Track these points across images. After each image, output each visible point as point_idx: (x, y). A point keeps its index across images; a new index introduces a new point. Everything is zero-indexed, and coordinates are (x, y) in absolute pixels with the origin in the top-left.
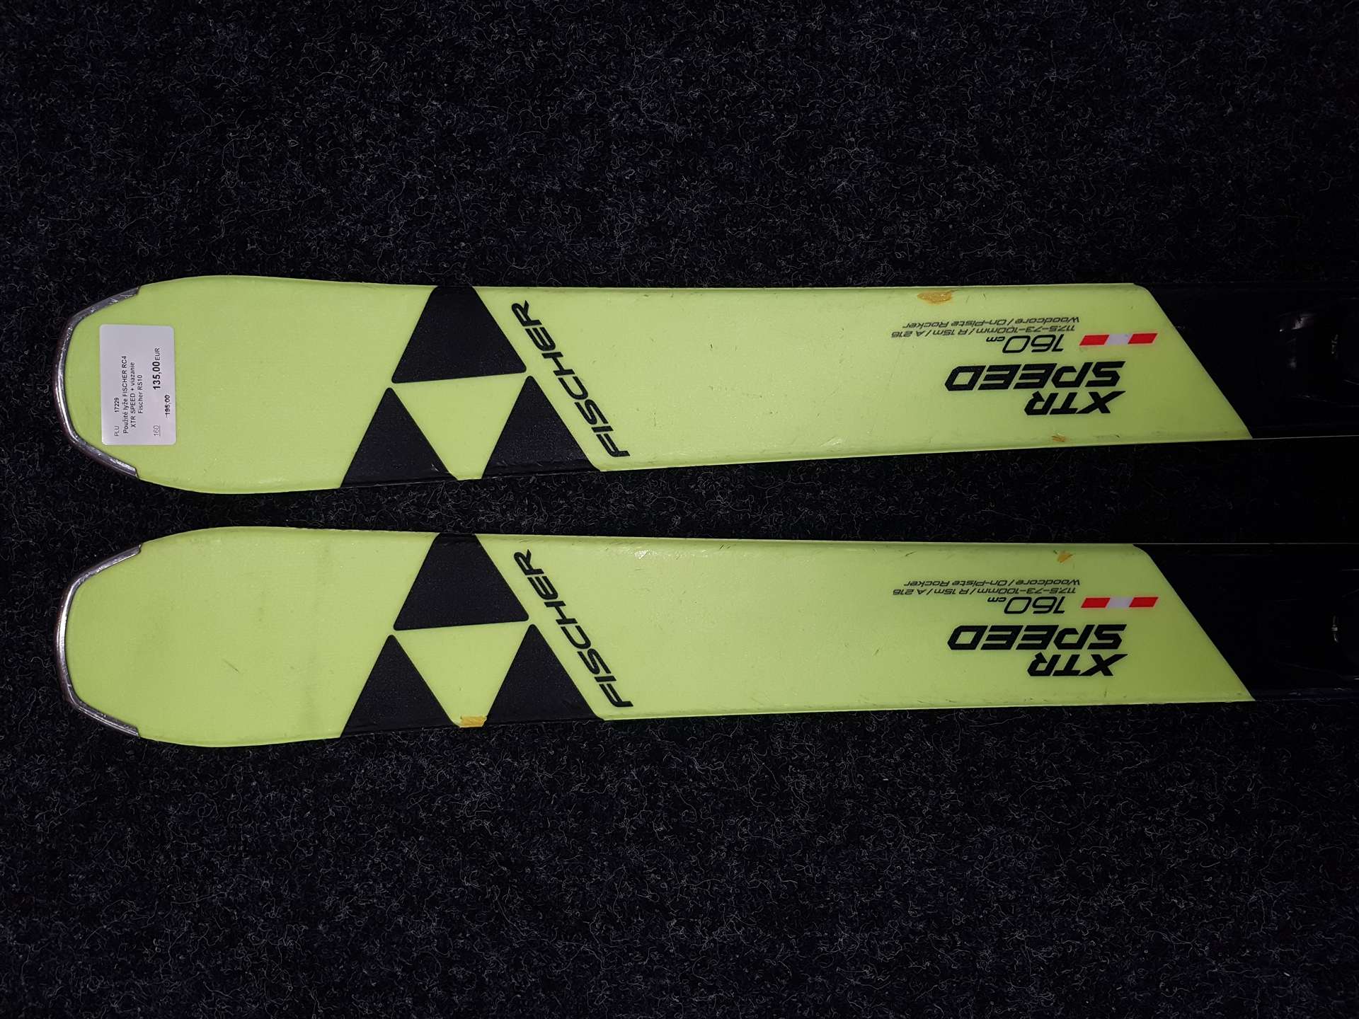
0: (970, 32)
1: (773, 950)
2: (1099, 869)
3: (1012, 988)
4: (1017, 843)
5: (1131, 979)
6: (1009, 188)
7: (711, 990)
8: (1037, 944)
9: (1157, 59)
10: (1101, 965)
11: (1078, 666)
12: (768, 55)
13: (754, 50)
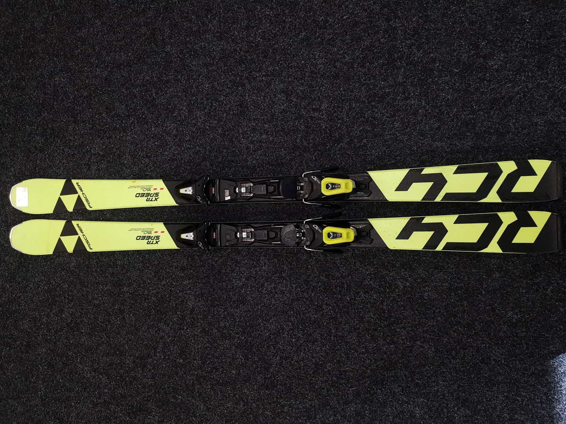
0: (144, 136)
1: (115, 290)
2: (162, 277)
3: (149, 297)
4: (151, 273)
5: (167, 296)
6: (150, 162)
7: (106, 297)
8: (153, 290)
9: (172, 140)
10: (163, 294)
11: (154, 243)
12: (115, 140)
13: (113, 140)
